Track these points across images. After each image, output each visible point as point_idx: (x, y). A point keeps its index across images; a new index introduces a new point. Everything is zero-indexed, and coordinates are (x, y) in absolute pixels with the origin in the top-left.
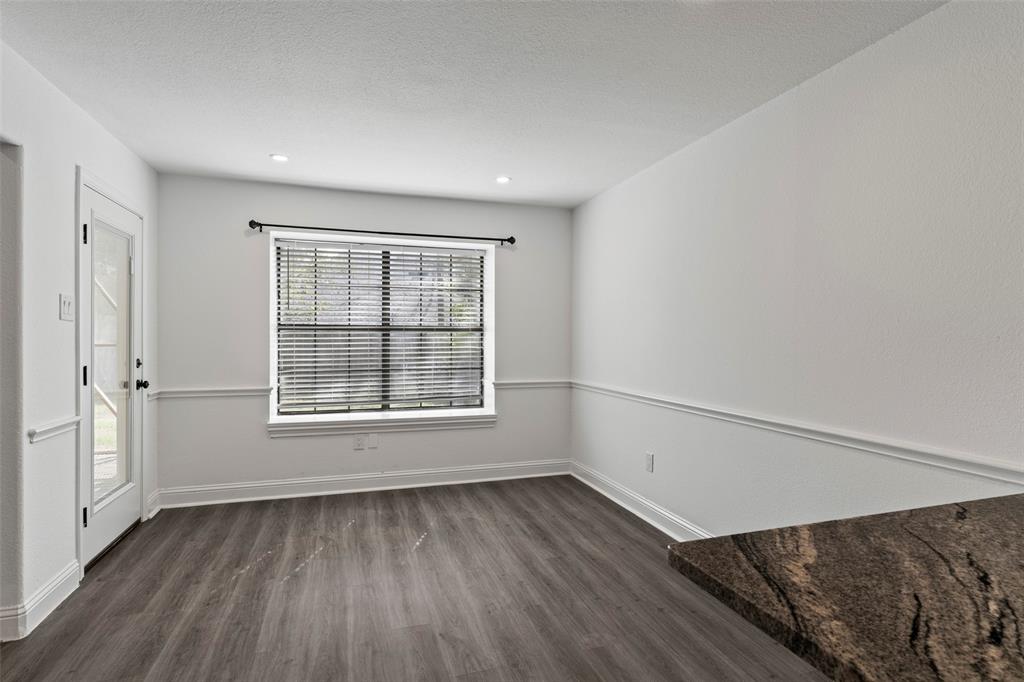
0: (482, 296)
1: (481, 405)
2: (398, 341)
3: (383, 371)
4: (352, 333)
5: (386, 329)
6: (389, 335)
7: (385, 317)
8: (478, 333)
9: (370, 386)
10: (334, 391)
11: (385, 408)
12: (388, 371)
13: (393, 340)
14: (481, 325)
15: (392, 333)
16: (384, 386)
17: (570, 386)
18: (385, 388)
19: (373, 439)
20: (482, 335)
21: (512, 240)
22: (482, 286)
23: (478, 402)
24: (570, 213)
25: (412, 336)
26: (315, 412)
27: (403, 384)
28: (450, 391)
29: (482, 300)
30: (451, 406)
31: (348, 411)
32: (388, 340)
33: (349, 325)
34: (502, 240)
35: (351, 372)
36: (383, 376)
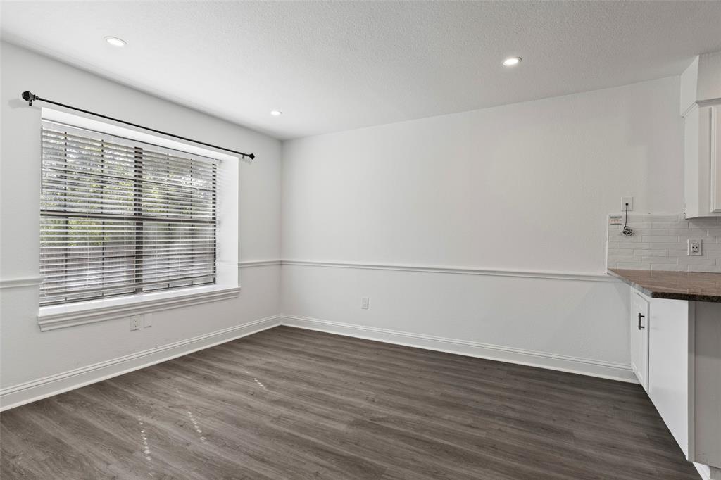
0: (214, 195)
1: (214, 282)
2: (150, 229)
3: (137, 257)
4: (106, 221)
5: (139, 219)
6: (141, 224)
7: (138, 207)
8: (212, 225)
9: (123, 273)
10: (87, 279)
11: (137, 291)
12: (141, 257)
13: (147, 229)
14: (214, 218)
15: (145, 223)
16: (137, 271)
17: (282, 263)
18: (139, 273)
19: (149, 318)
20: (215, 226)
21: (252, 156)
22: (214, 188)
25: (162, 225)
26: (66, 302)
27: (155, 269)
28: (190, 272)
29: (214, 199)
30: (192, 285)
31: (102, 297)
32: (142, 229)
33: (102, 213)
34: (244, 154)
35: (104, 257)
36: (137, 262)
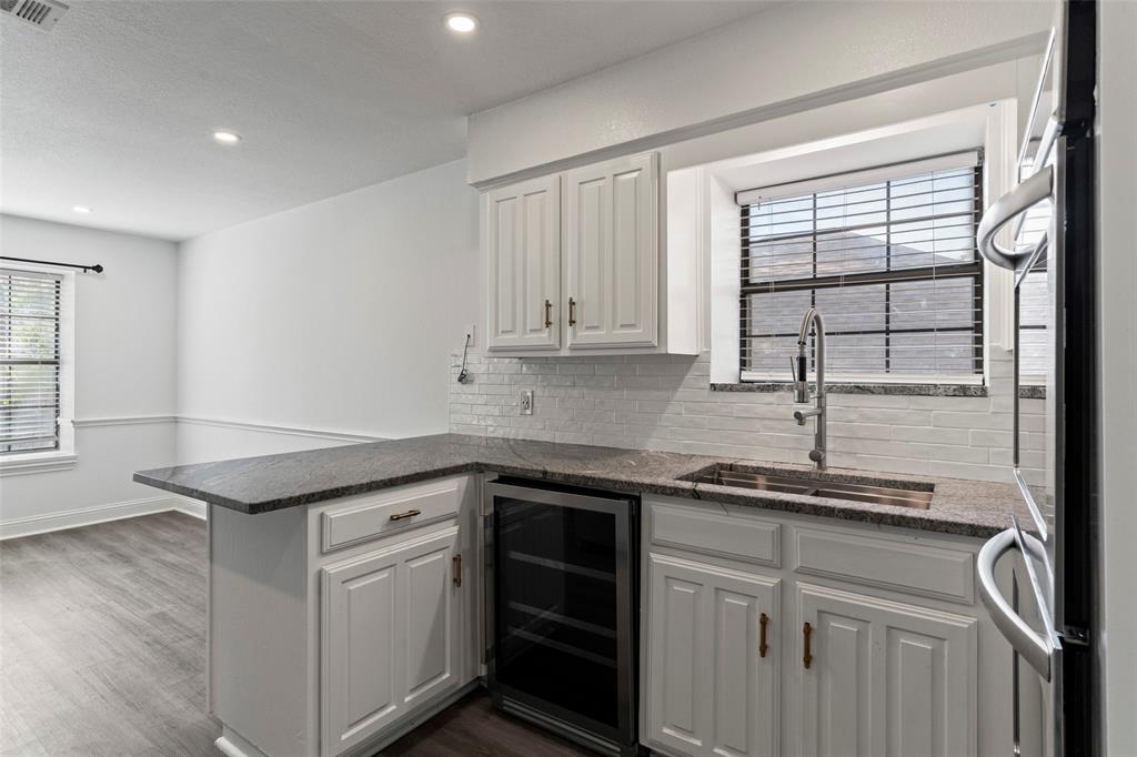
0: (57, 325)
1: (57, 446)
8: (54, 367)
14: (56, 357)
17: (176, 420)
20: (57, 368)
21: (98, 269)
22: (57, 314)
23: (52, 444)
24: (176, 246)
28: (8, 434)
29: (57, 330)
34: (85, 268)
